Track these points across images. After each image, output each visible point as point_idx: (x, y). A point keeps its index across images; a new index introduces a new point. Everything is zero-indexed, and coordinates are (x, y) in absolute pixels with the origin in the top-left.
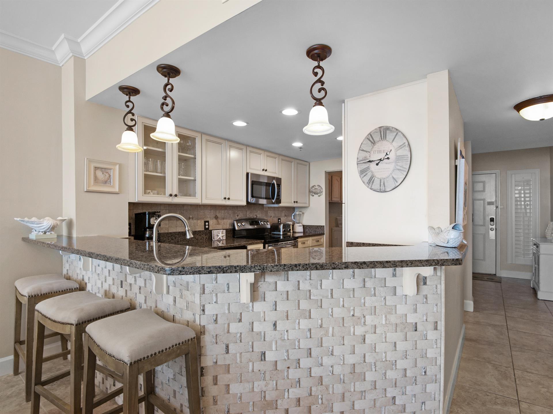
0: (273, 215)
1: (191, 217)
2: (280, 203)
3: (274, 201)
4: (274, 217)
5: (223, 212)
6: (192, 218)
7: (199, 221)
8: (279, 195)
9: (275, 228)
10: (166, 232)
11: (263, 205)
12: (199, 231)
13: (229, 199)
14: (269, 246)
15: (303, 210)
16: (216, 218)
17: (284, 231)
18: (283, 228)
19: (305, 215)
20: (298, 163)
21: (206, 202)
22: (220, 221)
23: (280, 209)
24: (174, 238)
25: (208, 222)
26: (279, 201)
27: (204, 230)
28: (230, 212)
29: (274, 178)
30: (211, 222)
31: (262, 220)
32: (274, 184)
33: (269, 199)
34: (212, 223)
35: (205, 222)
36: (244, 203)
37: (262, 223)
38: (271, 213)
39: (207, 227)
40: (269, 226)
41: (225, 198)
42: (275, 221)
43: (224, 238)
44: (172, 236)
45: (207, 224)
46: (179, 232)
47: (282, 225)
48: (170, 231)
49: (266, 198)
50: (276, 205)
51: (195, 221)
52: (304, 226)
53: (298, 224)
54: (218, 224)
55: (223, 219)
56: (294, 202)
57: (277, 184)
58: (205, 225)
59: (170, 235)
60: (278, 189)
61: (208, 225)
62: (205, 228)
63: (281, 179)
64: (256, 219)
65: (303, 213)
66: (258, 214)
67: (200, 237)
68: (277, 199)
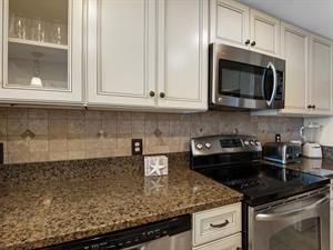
0: (266, 129)
1: (102, 132)
2: (283, 107)
3: (269, 103)
4: (268, 132)
5: (171, 123)
6: (105, 135)
7: (120, 140)
8: (280, 92)
9: (271, 150)
10: (43, 160)
11: (249, 110)
12: (118, 158)
13: (162, 95)
14: (257, 212)
15: (321, 122)
16: (158, 133)
17: (290, 158)
18: (287, 152)
19: (325, 129)
20: (315, 41)
21: (95, 99)
22: (164, 139)
23: (280, 121)
24: (57, 172)
25: (140, 141)
26: (280, 103)
27: (130, 154)
28: (187, 124)
29: (271, 59)
30: (146, 142)
31: (245, 139)
32: (270, 69)
33: (261, 98)
34: (149, 144)
35: (134, 141)
36: (204, 106)
37: (247, 143)
38: (263, 126)
39: (137, 150)
40: (260, 148)
41: (152, 94)
42: (271, 138)
43: (165, 172)
44: (53, 168)
45: (137, 144)
46: (71, 161)
47: (285, 148)
48: (52, 159)
49: (255, 98)
50: (274, 113)
51: (111, 140)
52: (322, 147)
53: (313, 145)
54: (163, 144)
55: (173, 136)
56: (310, 107)
57: (277, 72)
58: (134, 147)
59: (49, 167)
60: (278, 80)
61: (141, 147)
62: (134, 153)
63: (284, 62)
64: (236, 135)
65: (321, 127)
66: (239, 127)
67: (120, 169)
68: (275, 99)
